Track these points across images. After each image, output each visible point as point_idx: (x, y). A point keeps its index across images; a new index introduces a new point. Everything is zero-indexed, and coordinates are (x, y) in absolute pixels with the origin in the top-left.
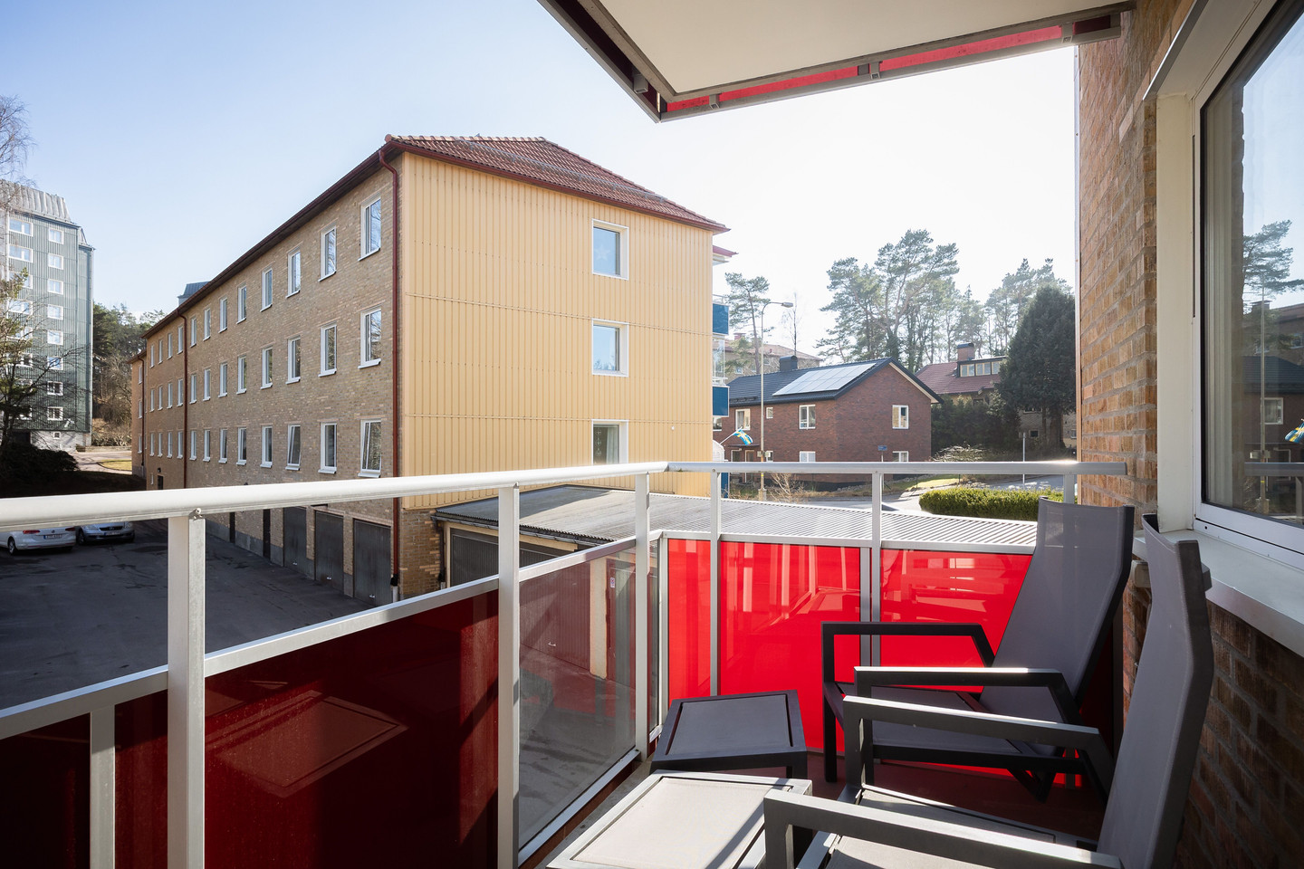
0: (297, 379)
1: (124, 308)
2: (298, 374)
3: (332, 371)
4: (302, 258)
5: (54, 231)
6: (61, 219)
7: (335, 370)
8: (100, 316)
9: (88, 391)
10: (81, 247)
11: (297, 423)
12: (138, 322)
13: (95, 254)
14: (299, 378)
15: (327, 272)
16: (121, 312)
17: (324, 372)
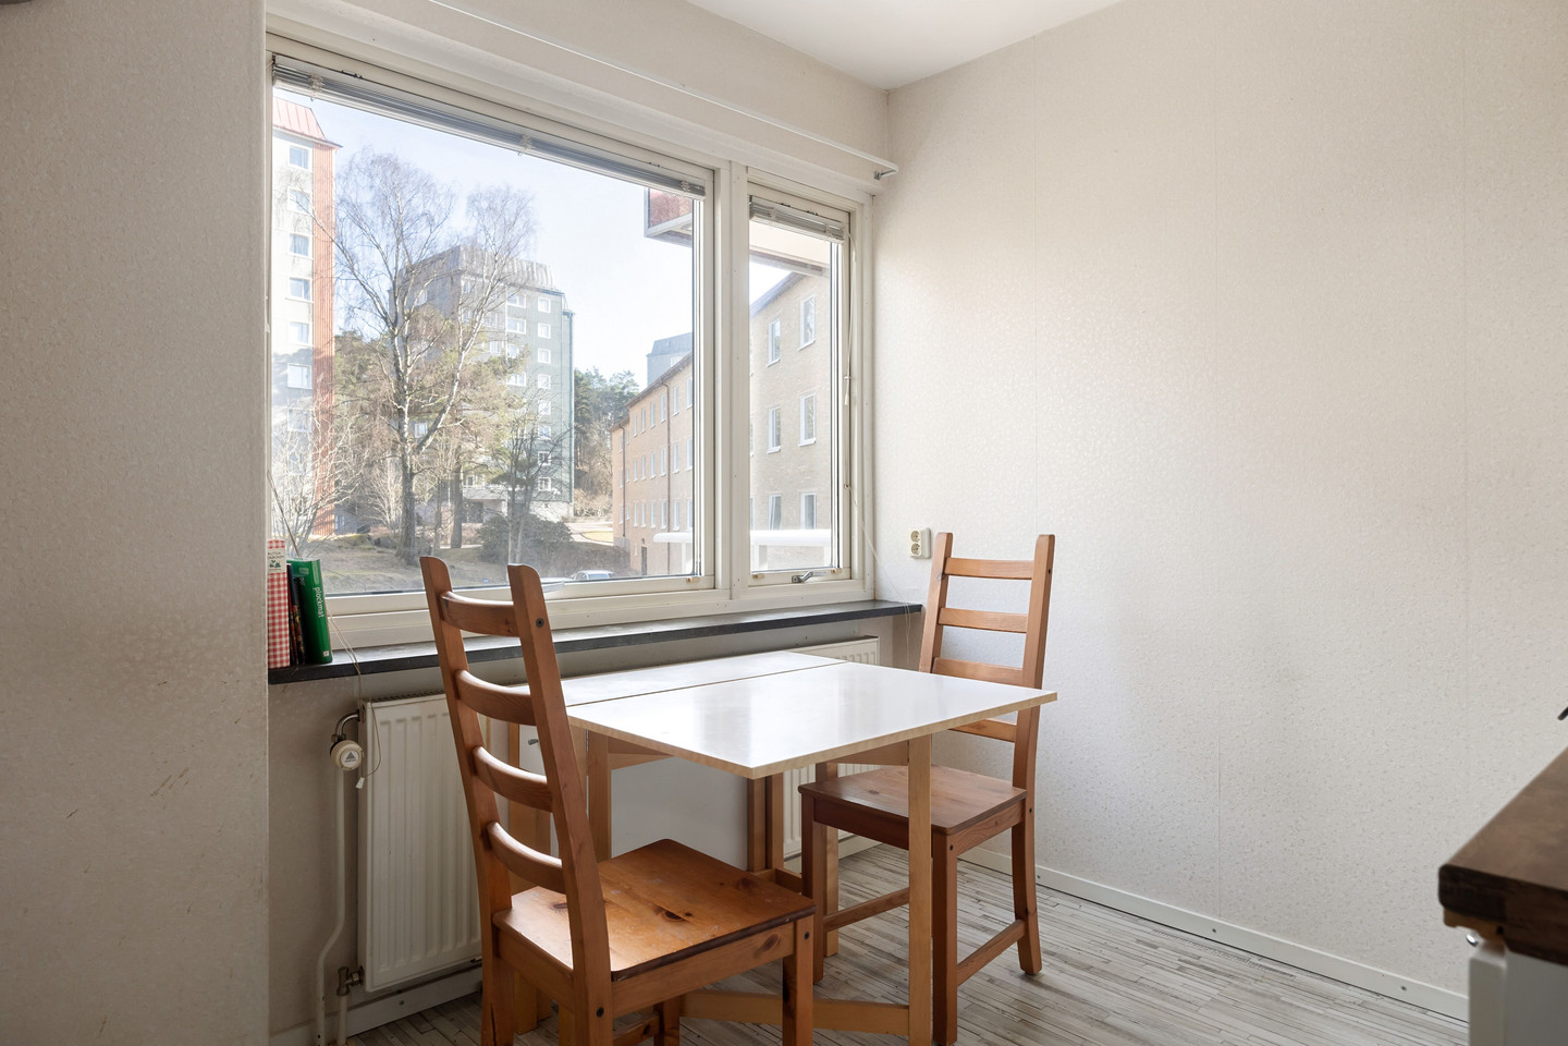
0: (777, 449)
1: (596, 371)
2: (778, 443)
3: (811, 441)
4: (782, 327)
5: (542, 300)
6: (548, 287)
7: (815, 439)
8: (579, 381)
9: (571, 458)
10: (565, 313)
11: (778, 493)
12: (609, 384)
13: (574, 318)
14: (779, 447)
15: (806, 340)
16: (594, 374)
17: (804, 442)
